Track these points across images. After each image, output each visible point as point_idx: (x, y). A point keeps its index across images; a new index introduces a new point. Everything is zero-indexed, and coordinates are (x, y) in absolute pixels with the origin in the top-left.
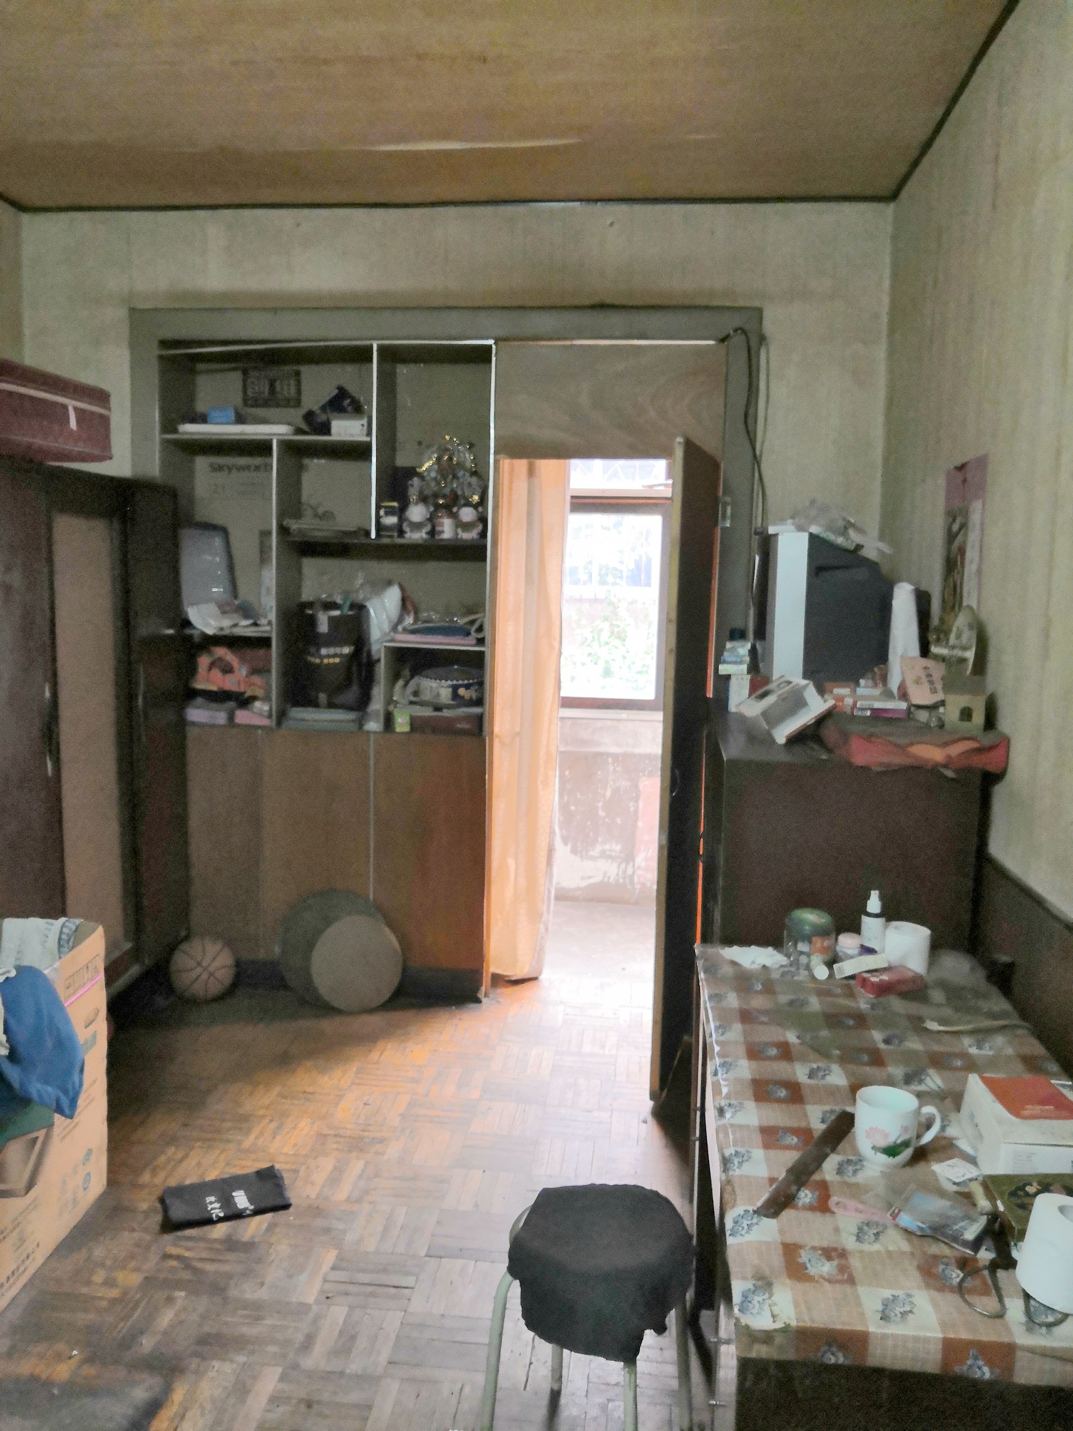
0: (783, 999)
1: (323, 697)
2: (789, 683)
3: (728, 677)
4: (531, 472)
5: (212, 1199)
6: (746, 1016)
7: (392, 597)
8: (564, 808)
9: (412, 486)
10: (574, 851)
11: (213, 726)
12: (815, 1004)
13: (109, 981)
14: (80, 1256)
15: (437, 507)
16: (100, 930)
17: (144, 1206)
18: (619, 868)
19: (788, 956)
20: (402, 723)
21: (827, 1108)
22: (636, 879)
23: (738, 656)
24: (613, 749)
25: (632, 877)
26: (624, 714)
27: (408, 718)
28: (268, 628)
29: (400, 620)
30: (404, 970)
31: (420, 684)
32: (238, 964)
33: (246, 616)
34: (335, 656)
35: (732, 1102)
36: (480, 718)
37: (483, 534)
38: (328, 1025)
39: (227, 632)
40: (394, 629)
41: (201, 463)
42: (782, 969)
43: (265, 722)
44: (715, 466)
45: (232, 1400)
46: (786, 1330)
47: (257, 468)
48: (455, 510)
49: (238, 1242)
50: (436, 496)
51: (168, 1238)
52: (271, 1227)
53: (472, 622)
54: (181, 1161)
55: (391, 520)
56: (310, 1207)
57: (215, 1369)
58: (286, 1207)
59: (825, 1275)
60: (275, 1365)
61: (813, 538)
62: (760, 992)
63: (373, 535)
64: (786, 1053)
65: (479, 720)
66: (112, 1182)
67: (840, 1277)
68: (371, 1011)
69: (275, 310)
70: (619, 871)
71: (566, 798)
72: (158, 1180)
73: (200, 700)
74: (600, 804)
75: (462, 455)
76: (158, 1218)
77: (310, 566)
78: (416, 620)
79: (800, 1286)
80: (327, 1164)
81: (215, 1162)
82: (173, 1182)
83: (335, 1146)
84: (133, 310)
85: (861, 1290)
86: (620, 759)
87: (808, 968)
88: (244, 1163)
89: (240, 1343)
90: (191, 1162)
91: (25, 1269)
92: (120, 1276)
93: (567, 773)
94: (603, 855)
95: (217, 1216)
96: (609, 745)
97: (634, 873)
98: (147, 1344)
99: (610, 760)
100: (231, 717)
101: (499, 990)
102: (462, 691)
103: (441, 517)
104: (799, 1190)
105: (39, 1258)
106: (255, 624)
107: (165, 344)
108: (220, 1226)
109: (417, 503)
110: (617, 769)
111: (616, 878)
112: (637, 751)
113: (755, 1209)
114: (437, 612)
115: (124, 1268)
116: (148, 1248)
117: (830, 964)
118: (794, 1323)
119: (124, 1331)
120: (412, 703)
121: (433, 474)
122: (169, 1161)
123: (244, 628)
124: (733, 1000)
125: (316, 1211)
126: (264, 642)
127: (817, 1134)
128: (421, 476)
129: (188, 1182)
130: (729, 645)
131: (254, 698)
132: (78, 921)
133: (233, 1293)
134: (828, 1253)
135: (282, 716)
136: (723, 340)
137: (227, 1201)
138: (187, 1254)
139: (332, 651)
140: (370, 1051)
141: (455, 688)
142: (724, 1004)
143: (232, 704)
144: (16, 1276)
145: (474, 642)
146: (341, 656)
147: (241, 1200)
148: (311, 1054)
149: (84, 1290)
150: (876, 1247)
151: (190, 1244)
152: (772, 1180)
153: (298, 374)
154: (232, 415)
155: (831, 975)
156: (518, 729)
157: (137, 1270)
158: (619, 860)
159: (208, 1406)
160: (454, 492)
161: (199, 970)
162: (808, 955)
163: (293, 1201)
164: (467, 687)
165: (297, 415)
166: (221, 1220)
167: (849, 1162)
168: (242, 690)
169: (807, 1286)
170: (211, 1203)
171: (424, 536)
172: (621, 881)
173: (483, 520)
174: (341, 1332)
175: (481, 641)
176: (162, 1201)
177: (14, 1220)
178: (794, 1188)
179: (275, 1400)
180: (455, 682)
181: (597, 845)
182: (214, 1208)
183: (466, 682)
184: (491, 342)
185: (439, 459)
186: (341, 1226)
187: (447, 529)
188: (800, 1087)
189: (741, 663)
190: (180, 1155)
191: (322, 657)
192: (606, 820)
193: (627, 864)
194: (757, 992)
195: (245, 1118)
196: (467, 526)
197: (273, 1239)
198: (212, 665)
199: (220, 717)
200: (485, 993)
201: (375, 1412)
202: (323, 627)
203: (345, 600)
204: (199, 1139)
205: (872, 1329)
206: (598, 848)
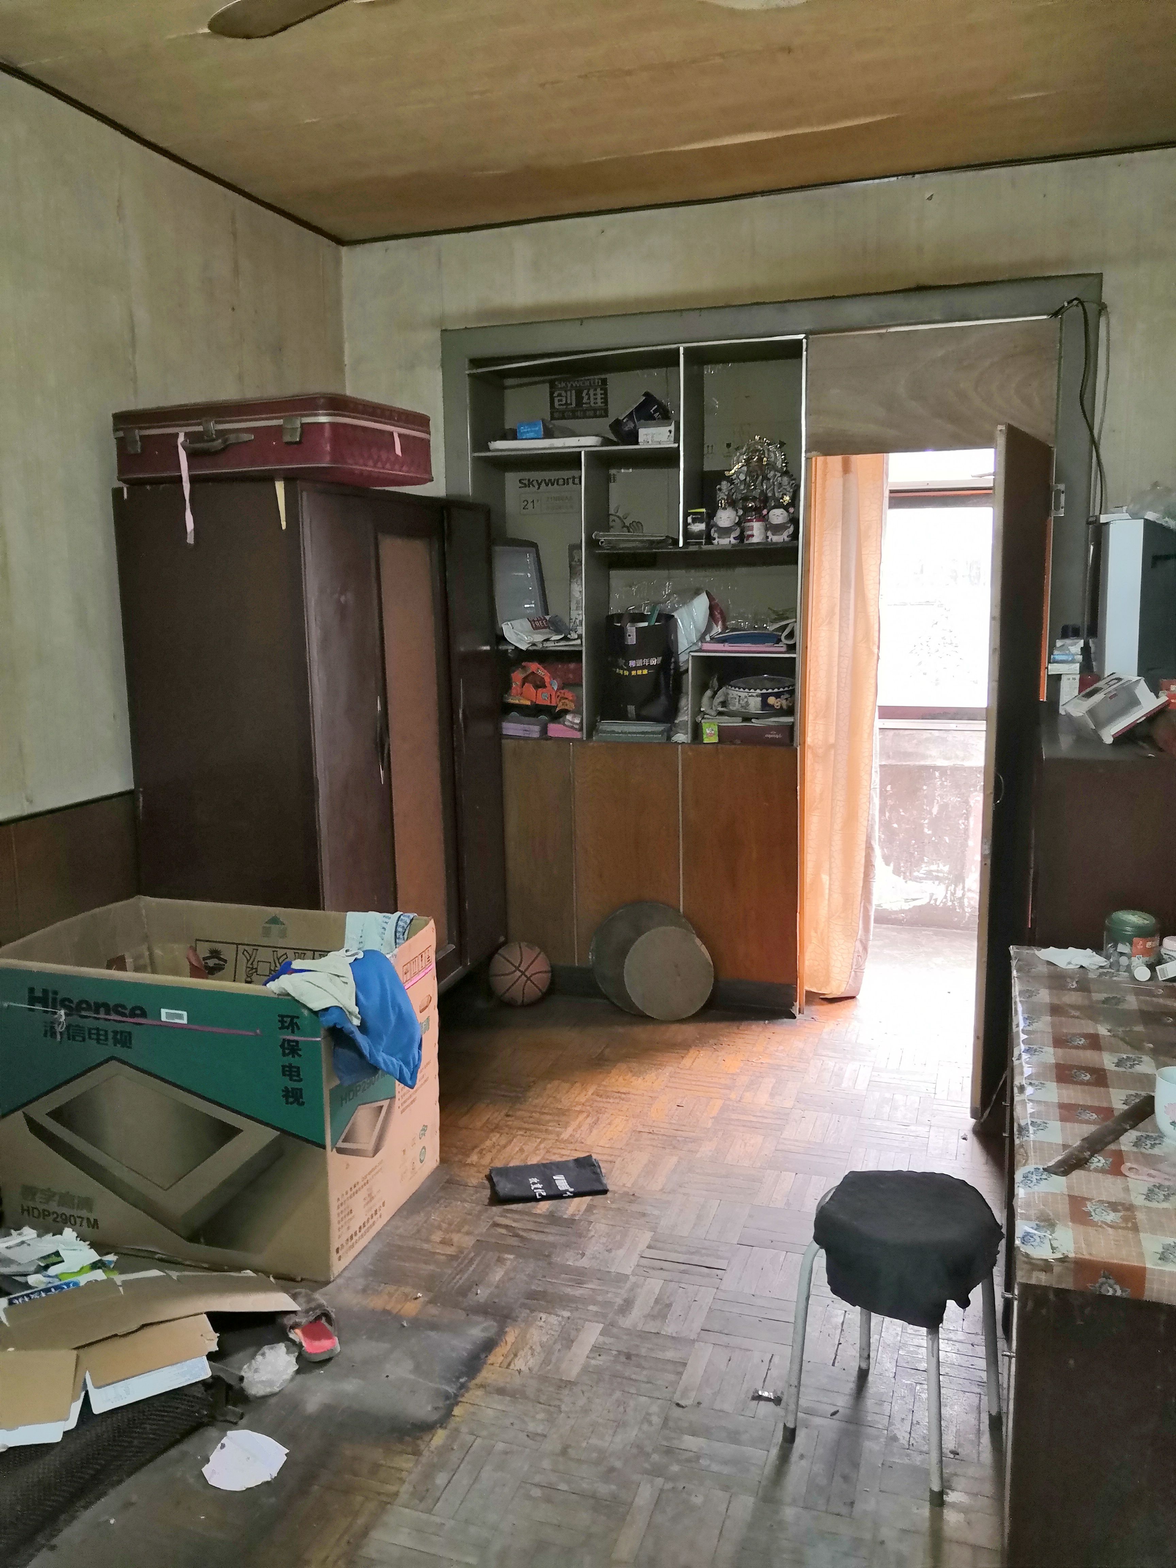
0: (1098, 996)
1: (631, 709)
2: (1119, 679)
3: (1058, 677)
4: (846, 468)
5: (535, 1180)
6: (1055, 1010)
7: (700, 605)
8: (886, 825)
9: (720, 490)
10: (897, 872)
11: (526, 739)
12: (1132, 1002)
13: (440, 977)
14: (420, 1218)
15: (746, 510)
16: (432, 923)
17: (474, 1181)
18: (947, 890)
19: (1108, 957)
20: (710, 734)
21: (1133, 1092)
22: (966, 901)
23: (1070, 654)
24: (940, 763)
25: (961, 899)
26: (952, 725)
27: (716, 729)
28: (579, 642)
29: (708, 629)
30: (716, 980)
31: (728, 694)
32: (554, 971)
33: (558, 632)
34: (643, 667)
35: (1033, 1082)
36: (791, 728)
37: (795, 536)
38: (641, 1032)
39: (539, 647)
40: (702, 639)
41: (512, 479)
42: (1101, 970)
43: (578, 735)
44: (1046, 452)
45: (558, 1346)
46: (1063, 1260)
47: (566, 482)
48: (765, 512)
49: (561, 1218)
50: (745, 499)
51: (496, 1209)
52: (590, 1209)
53: (784, 628)
54: (505, 1147)
55: (700, 527)
56: (626, 1194)
57: (543, 1320)
58: (605, 1192)
59: (1109, 1222)
60: (597, 1322)
61: (1148, 524)
62: (1075, 990)
63: (681, 544)
64: (1094, 1042)
65: (790, 729)
66: (443, 1160)
67: (1124, 1225)
68: (682, 1021)
69: (581, 321)
70: (947, 893)
71: (887, 814)
72: (486, 1161)
73: (514, 714)
74: (926, 821)
75: (772, 455)
76: (487, 1193)
77: (618, 577)
78: (725, 628)
79: (1081, 1228)
80: (643, 1157)
81: (537, 1149)
82: (498, 1164)
83: (648, 1142)
84: (444, 331)
85: (1142, 1235)
86: (949, 772)
87: (1129, 969)
88: (563, 1152)
89: (565, 1301)
90: (515, 1147)
91: (374, 1223)
92: (456, 1237)
93: (889, 788)
94: (930, 876)
95: (540, 1195)
96: (935, 757)
97: (963, 895)
98: (482, 1294)
99: (937, 774)
100: (544, 730)
101: (814, 1008)
102: (771, 700)
103: (751, 521)
104: (1092, 1156)
105: (386, 1214)
106: (565, 638)
107: (475, 362)
108: (542, 1203)
109: (725, 509)
110: (945, 783)
111: (944, 900)
112: (967, 764)
113: (1046, 1167)
114: (745, 619)
115: (459, 1231)
116: (478, 1216)
117: (1152, 967)
118: (1072, 1255)
119: (461, 1282)
120: (720, 714)
121: (742, 477)
122: (494, 1146)
123: (555, 642)
124: (1044, 996)
125: (632, 1197)
126: (576, 656)
127: (1116, 1113)
128: (730, 480)
129: (511, 1165)
130: (1059, 643)
131: (566, 712)
132: (412, 916)
133: (557, 1259)
134: (1114, 1206)
135: (592, 729)
136: (1055, 314)
137: (548, 1182)
138: (514, 1225)
139: (640, 663)
140: (683, 1057)
141: (764, 697)
142: (1034, 999)
143: (543, 717)
144: (366, 1227)
145: (784, 649)
146: (649, 667)
147: (562, 1183)
148: (626, 1058)
149: (426, 1246)
150: (1165, 1205)
151: (516, 1216)
152: (1065, 1146)
153: (604, 381)
154: (540, 428)
155: (1153, 977)
156: (832, 740)
157: (468, 1233)
158: (947, 881)
159: (538, 1349)
160: (763, 493)
161: (518, 974)
162: (1129, 957)
163: (610, 1187)
164: (777, 695)
165: (604, 424)
166: (543, 1198)
167: (1147, 1137)
168: (554, 704)
169: (1091, 1230)
170: (534, 1183)
171: (733, 541)
172: (950, 904)
173: (794, 521)
174: (657, 1301)
175: (792, 648)
176: (489, 1178)
177: (364, 1178)
178: (1087, 1154)
179: (597, 1350)
180: (764, 691)
181: (923, 866)
182: (539, 1189)
183: (776, 690)
184: (801, 336)
185: (748, 461)
186: (656, 1212)
187: (757, 533)
188: (1106, 1074)
189: (1073, 661)
190: (503, 1142)
191: (630, 669)
192: (933, 839)
193: (956, 886)
194: (1071, 989)
195: (563, 1112)
196: (777, 529)
197: (592, 1218)
198: (525, 681)
199: (535, 731)
200: (799, 1009)
201: (689, 1369)
202: (632, 639)
203: (652, 611)
204: (520, 1129)
205: (1149, 1265)
206: (924, 868)
